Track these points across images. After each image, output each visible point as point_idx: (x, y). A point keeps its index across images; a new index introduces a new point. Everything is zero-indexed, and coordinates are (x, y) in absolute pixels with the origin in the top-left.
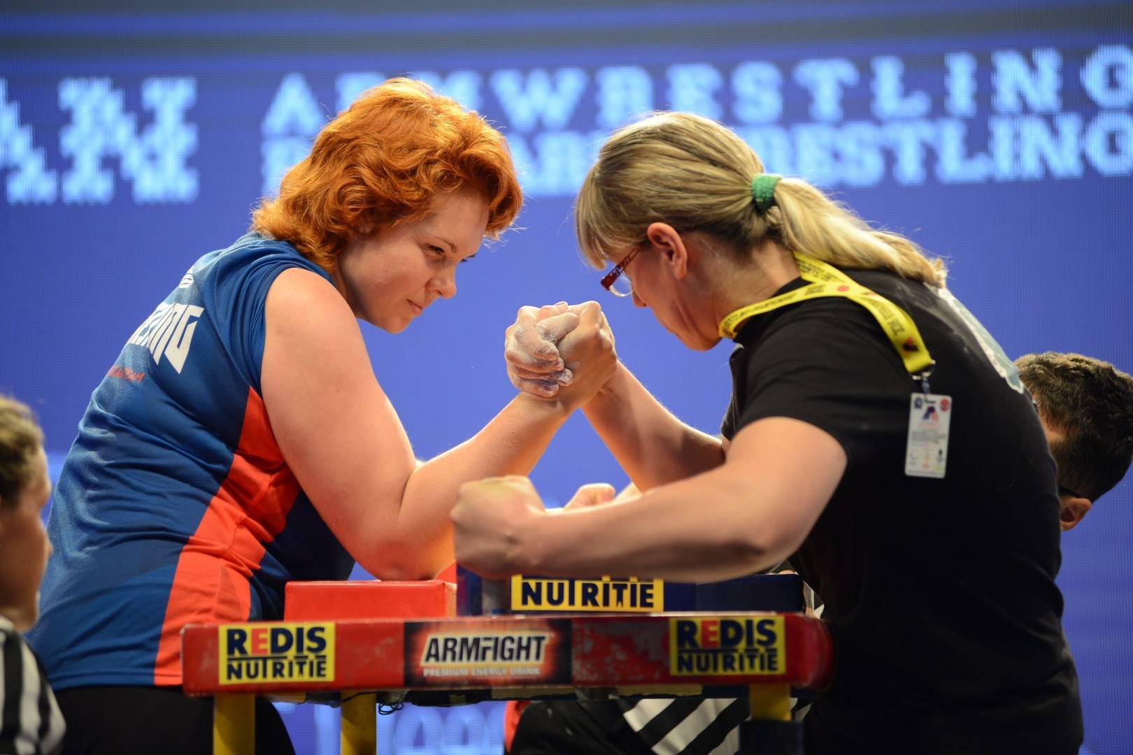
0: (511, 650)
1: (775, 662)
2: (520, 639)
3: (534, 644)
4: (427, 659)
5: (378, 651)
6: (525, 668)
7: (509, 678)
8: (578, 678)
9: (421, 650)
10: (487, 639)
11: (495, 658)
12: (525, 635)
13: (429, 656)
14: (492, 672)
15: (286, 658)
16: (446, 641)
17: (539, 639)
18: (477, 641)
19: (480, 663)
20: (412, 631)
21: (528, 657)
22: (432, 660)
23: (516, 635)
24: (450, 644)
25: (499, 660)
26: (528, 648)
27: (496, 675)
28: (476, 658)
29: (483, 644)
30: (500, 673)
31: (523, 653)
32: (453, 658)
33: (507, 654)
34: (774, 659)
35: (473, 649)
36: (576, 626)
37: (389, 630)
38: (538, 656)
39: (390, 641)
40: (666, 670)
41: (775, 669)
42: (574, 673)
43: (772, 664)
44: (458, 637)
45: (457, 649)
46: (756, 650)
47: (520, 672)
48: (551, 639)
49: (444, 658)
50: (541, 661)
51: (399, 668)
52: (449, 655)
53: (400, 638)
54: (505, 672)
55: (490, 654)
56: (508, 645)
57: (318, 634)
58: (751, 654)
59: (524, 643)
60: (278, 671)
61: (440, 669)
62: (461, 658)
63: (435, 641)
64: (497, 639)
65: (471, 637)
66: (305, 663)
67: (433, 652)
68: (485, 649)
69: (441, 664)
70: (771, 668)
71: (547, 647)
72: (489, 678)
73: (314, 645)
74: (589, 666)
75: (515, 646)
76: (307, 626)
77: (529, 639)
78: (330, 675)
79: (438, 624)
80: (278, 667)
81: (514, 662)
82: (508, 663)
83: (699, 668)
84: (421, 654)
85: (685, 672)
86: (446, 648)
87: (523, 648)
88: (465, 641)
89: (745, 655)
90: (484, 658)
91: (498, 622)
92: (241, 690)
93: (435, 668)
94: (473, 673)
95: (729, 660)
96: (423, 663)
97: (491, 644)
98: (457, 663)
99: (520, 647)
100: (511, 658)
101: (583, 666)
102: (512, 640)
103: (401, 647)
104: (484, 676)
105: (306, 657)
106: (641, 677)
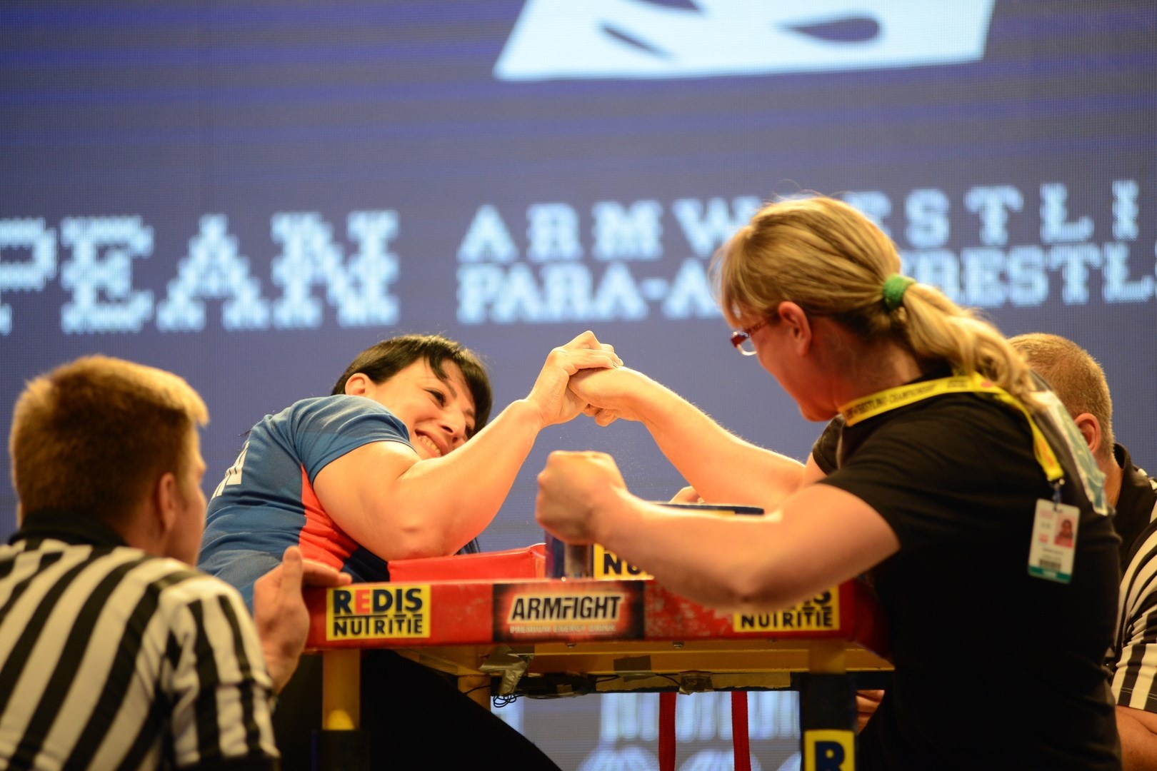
0: (589, 609)
1: (830, 619)
2: (598, 599)
3: (610, 603)
4: (514, 617)
5: (469, 610)
6: (602, 625)
7: (587, 634)
8: (651, 634)
9: (508, 609)
10: (567, 599)
11: (575, 616)
12: (602, 596)
13: (515, 614)
14: (572, 629)
15: (386, 616)
16: (531, 600)
17: (615, 599)
18: (558, 601)
19: (561, 621)
20: (500, 592)
21: (604, 615)
22: (518, 618)
23: (594, 596)
24: (534, 604)
25: (579, 618)
26: (605, 607)
27: (576, 632)
28: (558, 616)
29: (564, 603)
30: (579, 630)
31: (601, 612)
32: (537, 616)
33: (586, 613)
34: (829, 616)
35: (554, 607)
36: (647, 587)
37: (480, 590)
38: (614, 614)
39: (480, 601)
40: (730, 627)
41: (830, 625)
42: (647, 629)
43: (827, 621)
44: (542, 597)
45: (541, 608)
46: (812, 608)
47: (598, 629)
48: (627, 599)
49: (529, 616)
50: (617, 618)
51: (487, 626)
52: (533, 613)
53: (490, 598)
54: (584, 628)
55: (570, 612)
56: (587, 604)
57: (415, 595)
58: (808, 611)
59: (602, 603)
60: (379, 628)
61: (524, 625)
62: (544, 616)
63: (520, 601)
64: (577, 599)
65: (553, 597)
66: (403, 621)
67: (519, 611)
68: (566, 608)
69: (526, 621)
70: (826, 624)
71: (622, 605)
72: (568, 634)
73: (412, 605)
74: (660, 623)
75: (593, 606)
76: (405, 587)
77: (606, 599)
78: (426, 632)
79: (524, 585)
80: (379, 624)
81: (592, 620)
82: (586, 621)
83: (761, 624)
84: (508, 613)
85: (748, 628)
86: (531, 608)
87: (601, 607)
88: (547, 601)
89: (803, 612)
90: (565, 616)
91: (579, 584)
92: (345, 646)
93: (520, 625)
94: (555, 630)
95: (788, 617)
96: (509, 620)
97: (571, 603)
98: (541, 621)
99: (598, 606)
100: (589, 616)
101: (655, 623)
102: (590, 599)
103: (490, 607)
104: (565, 632)
105: (405, 616)
106: (707, 633)
